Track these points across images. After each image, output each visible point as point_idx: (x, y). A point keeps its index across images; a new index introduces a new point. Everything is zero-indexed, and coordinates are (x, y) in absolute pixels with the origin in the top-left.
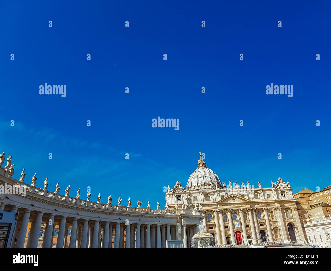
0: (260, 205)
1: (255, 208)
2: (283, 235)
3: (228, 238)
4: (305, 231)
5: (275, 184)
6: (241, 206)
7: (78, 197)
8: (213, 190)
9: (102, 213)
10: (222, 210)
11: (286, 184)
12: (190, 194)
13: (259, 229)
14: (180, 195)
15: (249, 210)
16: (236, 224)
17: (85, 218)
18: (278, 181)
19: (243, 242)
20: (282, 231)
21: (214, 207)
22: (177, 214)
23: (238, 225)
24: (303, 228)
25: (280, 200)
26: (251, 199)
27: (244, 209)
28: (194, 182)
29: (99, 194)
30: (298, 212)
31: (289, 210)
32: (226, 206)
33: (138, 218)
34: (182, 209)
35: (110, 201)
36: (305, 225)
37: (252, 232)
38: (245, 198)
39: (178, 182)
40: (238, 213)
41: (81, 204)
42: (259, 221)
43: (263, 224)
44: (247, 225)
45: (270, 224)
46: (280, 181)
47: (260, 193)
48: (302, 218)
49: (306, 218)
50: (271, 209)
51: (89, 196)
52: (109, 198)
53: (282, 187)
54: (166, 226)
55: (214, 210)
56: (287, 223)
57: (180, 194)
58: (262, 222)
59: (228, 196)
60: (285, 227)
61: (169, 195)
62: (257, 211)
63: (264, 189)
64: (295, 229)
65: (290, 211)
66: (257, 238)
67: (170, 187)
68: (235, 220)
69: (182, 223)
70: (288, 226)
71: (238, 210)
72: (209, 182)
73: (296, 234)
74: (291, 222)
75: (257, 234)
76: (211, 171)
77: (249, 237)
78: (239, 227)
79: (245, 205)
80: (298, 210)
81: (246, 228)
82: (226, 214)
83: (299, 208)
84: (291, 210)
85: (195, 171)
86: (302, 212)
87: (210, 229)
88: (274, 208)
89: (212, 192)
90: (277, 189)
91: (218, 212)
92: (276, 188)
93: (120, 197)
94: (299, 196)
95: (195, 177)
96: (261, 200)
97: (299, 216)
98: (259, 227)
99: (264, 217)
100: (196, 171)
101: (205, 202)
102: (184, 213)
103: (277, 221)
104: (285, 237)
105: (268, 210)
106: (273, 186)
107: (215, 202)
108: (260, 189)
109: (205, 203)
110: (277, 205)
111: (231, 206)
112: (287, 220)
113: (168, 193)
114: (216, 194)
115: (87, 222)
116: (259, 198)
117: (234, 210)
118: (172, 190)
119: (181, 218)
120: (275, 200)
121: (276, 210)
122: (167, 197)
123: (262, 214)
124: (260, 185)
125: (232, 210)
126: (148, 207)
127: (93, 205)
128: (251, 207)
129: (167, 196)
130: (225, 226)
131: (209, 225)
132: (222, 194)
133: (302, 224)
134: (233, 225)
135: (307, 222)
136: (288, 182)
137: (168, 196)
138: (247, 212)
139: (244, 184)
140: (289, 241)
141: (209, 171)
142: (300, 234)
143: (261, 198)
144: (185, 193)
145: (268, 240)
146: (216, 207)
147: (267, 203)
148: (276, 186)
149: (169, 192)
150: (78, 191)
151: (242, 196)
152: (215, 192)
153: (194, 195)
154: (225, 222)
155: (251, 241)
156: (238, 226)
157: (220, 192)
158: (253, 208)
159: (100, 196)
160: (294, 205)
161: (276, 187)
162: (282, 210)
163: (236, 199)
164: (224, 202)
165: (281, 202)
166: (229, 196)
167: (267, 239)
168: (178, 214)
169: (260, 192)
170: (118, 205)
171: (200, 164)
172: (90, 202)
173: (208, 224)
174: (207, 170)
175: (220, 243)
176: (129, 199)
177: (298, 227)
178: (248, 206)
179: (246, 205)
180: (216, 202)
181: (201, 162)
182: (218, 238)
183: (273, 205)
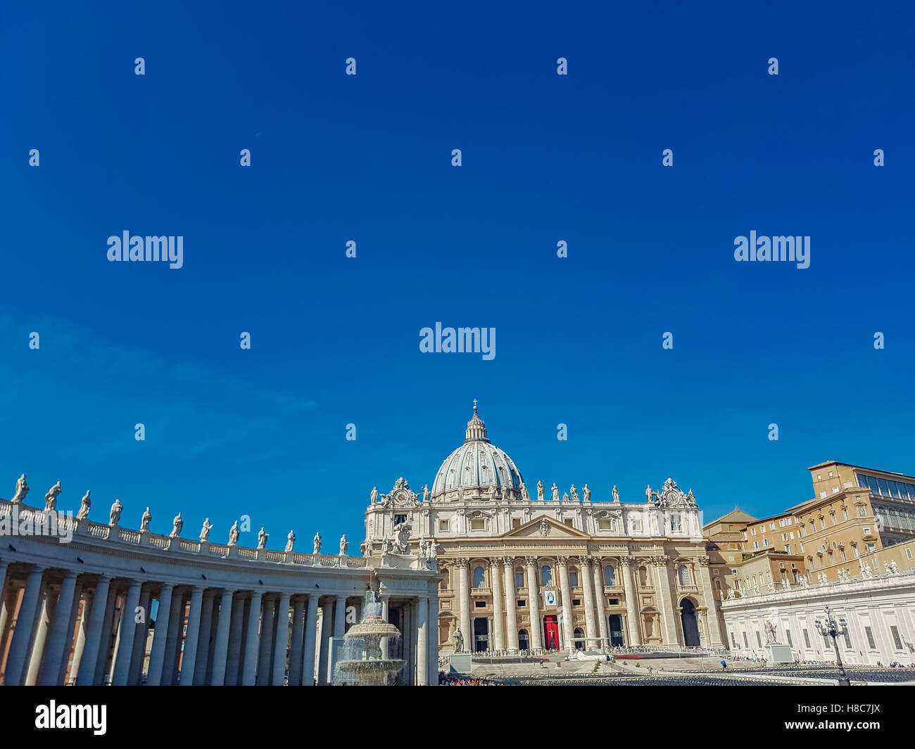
0: (613, 548)
1: (599, 555)
2: (667, 629)
3: (522, 633)
4: (723, 620)
5: (656, 495)
6: (563, 548)
7: (83, 513)
8: (494, 504)
9: (151, 559)
10: (514, 558)
11: (685, 497)
12: (430, 513)
13: (605, 611)
14: (403, 515)
15: (583, 562)
16: (546, 598)
17: (101, 573)
18: (666, 489)
19: (560, 645)
20: (664, 618)
21: (493, 548)
22: (366, 568)
23: (551, 599)
24: (720, 612)
25: (665, 537)
26: (591, 532)
27: (570, 557)
28: (451, 479)
29: (148, 508)
30: (711, 569)
31: (687, 565)
32: (523, 548)
33: (257, 578)
34: (383, 554)
35: (178, 528)
36: (725, 604)
37: (587, 617)
38: (575, 529)
39: (401, 479)
40: (554, 566)
41: (91, 532)
42: (606, 591)
43: (619, 598)
44: (576, 599)
45: (635, 600)
46: (671, 487)
47: (616, 517)
48: (718, 585)
49: (728, 587)
50: (642, 560)
51: (115, 512)
52: (176, 519)
53: (675, 503)
54: (334, 600)
55: (493, 558)
56: (679, 599)
57: (405, 511)
58: (614, 595)
59: (531, 521)
60: (674, 607)
61: (374, 514)
62: (604, 564)
63: (627, 506)
64: (699, 615)
65: (689, 566)
66: (598, 635)
67: (379, 492)
68: (544, 585)
69: (380, 591)
70: (681, 606)
71: (555, 558)
72: (491, 481)
73: (701, 627)
74: (690, 597)
75: (600, 625)
76: (500, 452)
77: (578, 632)
78: (555, 603)
79: (573, 547)
80: (712, 566)
81: (572, 608)
82: (522, 569)
83: (714, 560)
84: (693, 564)
85: (457, 451)
86: (718, 570)
87: (477, 606)
88: (649, 557)
89: (490, 509)
90: (659, 507)
91: (501, 564)
92: (659, 505)
93: (207, 519)
94: (719, 528)
95: (457, 468)
96: (618, 536)
97: (713, 579)
98: (605, 607)
99: (622, 581)
100: (461, 451)
101: (470, 534)
102: (387, 566)
103: (655, 593)
104: (670, 634)
105: (632, 563)
106: (650, 501)
107: (495, 535)
108: (616, 505)
109: (468, 538)
110: (657, 551)
111: (537, 548)
112: (680, 590)
113: (372, 508)
114: (501, 515)
115: (107, 582)
116: (612, 529)
117: (546, 559)
118: (383, 500)
119: (377, 580)
120: (652, 537)
121: (653, 562)
122: (369, 520)
123: (616, 572)
124: (616, 496)
125: (539, 557)
126: (289, 547)
127: (125, 536)
128: (589, 553)
129: (369, 516)
130: (518, 601)
131: (476, 597)
132: (517, 514)
133: (718, 602)
134: (540, 599)
135: (729, 598)
136: (690, 492)
137: (371, 517)
138: (578, 566)
139: (576, 492)
140: (681, 644)
141: (495, 453)
142: (710, 628)
143: (616, 530)
144: (418, 511)
145: (626, 641)
146: (498, 548)
147: (632, 544)
148: (658, 499)
149: (375, 506)
150: (84, 498)
151: (569, 522)
152: (499, 509)
153: (442, 515)
154: (518, 590)
155: (583, 643)
156: (551, 602)
157: (512, 509)
158: (594, 554)
159: (149, 513)
160: (702, 552)
161: (657, 502)
162: (670, 564)
163: (553, 529)
164: (520, 536)
165: (667, 543)
166: (534, 521)
167: (626, 638)
168: (369, 568)
169: (616, 513)
170: (202, 540)
171: (472, 433)
172: (117, 529)
173: (473, 593)
174: (489, 449)
175: (501, 645)
176: (235, 525)
177: (706, 610)
178: (581, 551)
179: (577, 548)
180: (500, 537)
181: (475, 427)
182: (497, 633)
183: (647, 549)
